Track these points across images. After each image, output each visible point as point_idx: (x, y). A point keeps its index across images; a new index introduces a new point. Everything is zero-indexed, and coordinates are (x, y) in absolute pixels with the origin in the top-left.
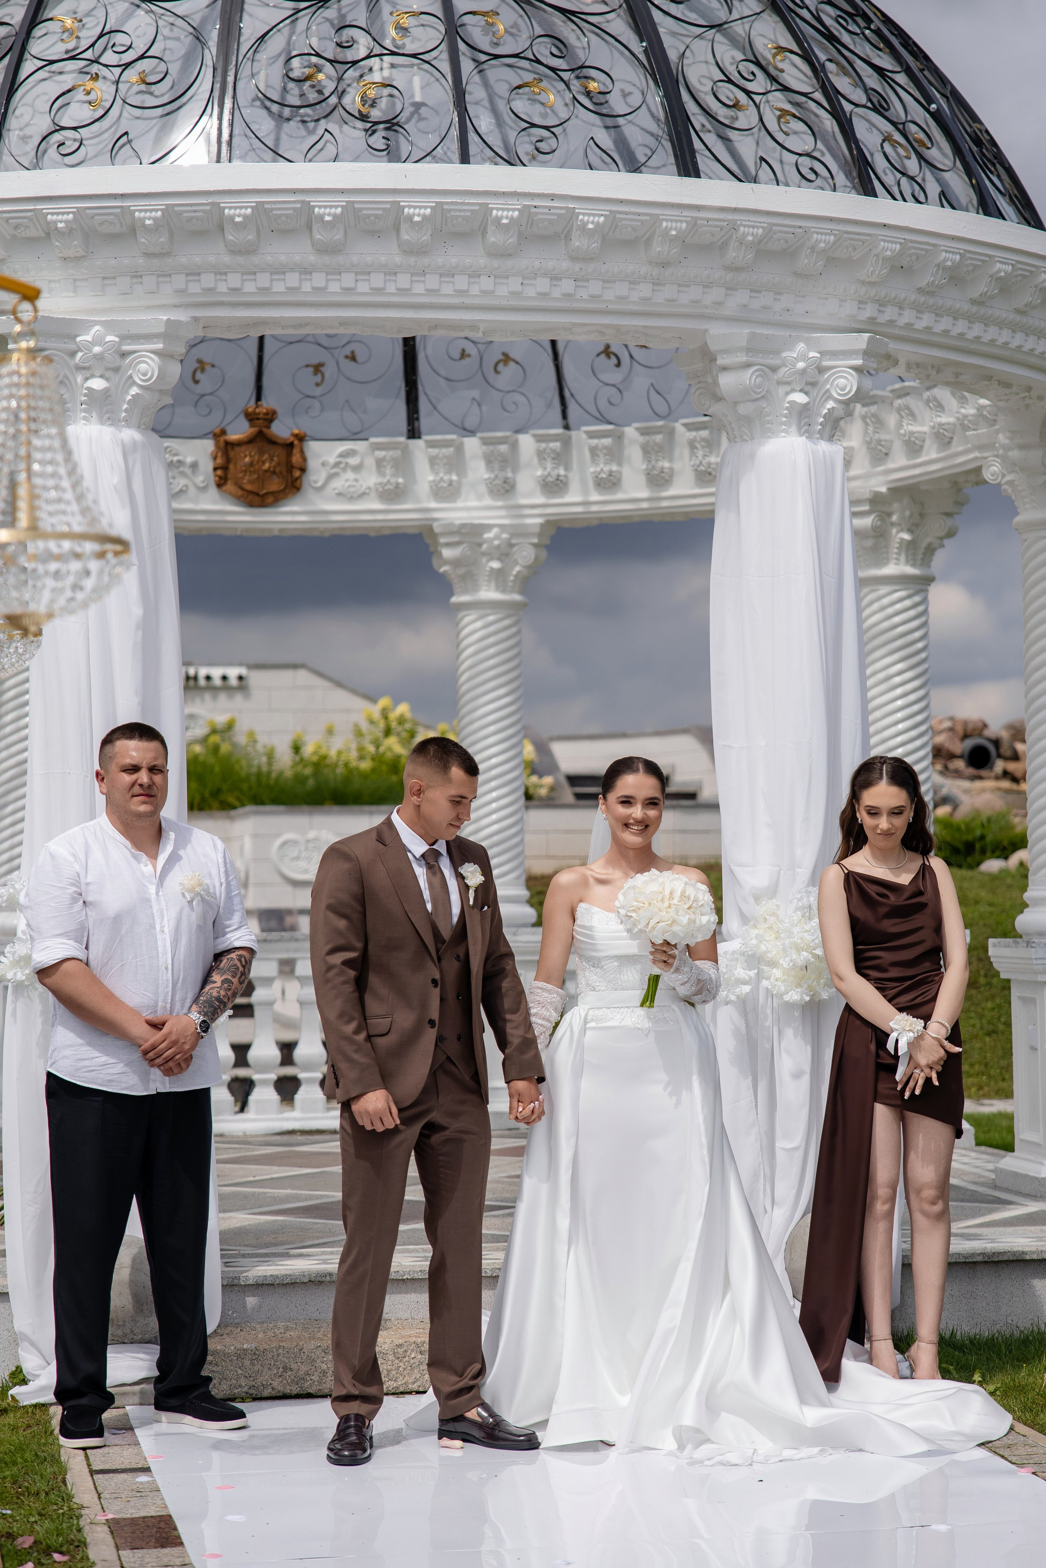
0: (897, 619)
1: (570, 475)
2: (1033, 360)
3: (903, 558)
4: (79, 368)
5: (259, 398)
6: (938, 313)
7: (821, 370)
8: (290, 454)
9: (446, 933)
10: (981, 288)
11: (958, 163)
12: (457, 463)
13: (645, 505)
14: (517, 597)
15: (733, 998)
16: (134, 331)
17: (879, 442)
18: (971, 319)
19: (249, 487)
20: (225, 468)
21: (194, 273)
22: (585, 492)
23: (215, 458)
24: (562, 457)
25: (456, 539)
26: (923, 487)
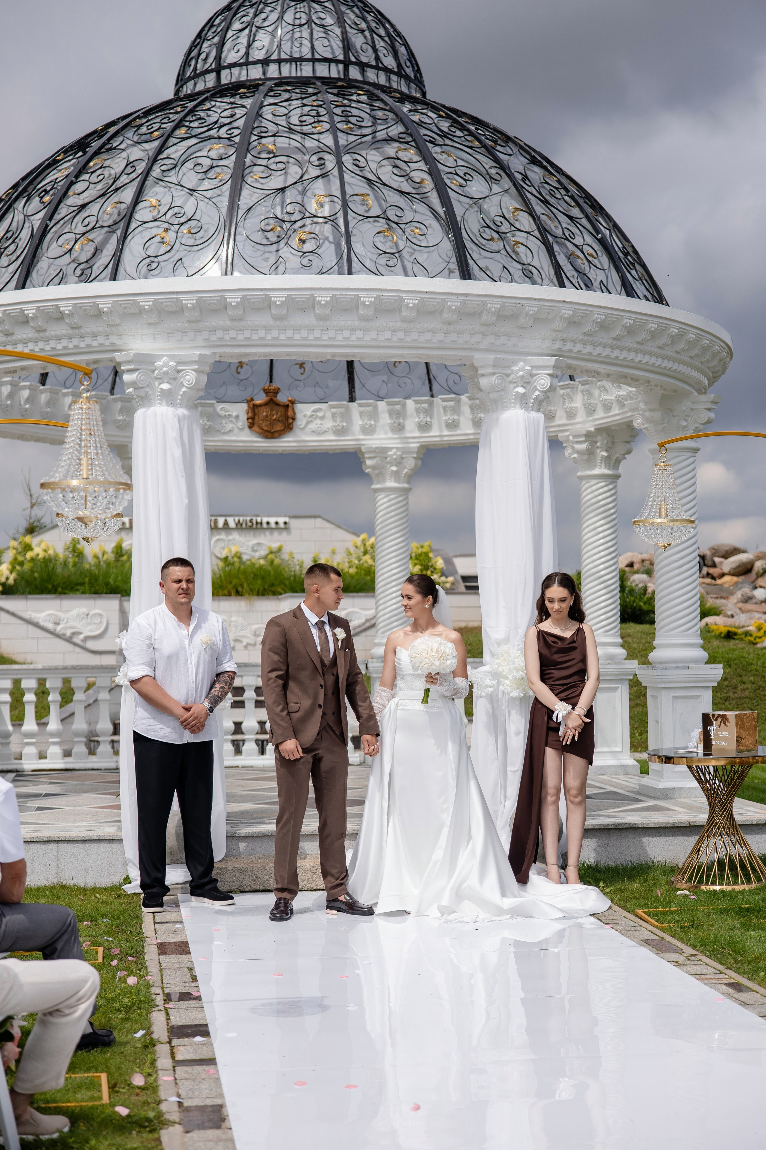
0: (600, 497)
1: (433, 421)
2: (648, 368)
3: (603, 465)
4: (156, 378)
5: (271, 381)
6: (595, 345)
7: (532, 376)
8: (287, 411)
9: (327, 662)
10: (617, 332)
11: (611, 266)
12: (374, 415)
13: (472, 437)
14: (406, 485)
15: (484, 694)
16: (183, 360)
17: (590, 404)
18: (613, 348)
19: (265, 428)
20: (253, 418)
21: (213, 331)
22: (441, 431)
23: (248, 413)
24: (428, 412)
25: (373, 455)
26: (613, 428)
